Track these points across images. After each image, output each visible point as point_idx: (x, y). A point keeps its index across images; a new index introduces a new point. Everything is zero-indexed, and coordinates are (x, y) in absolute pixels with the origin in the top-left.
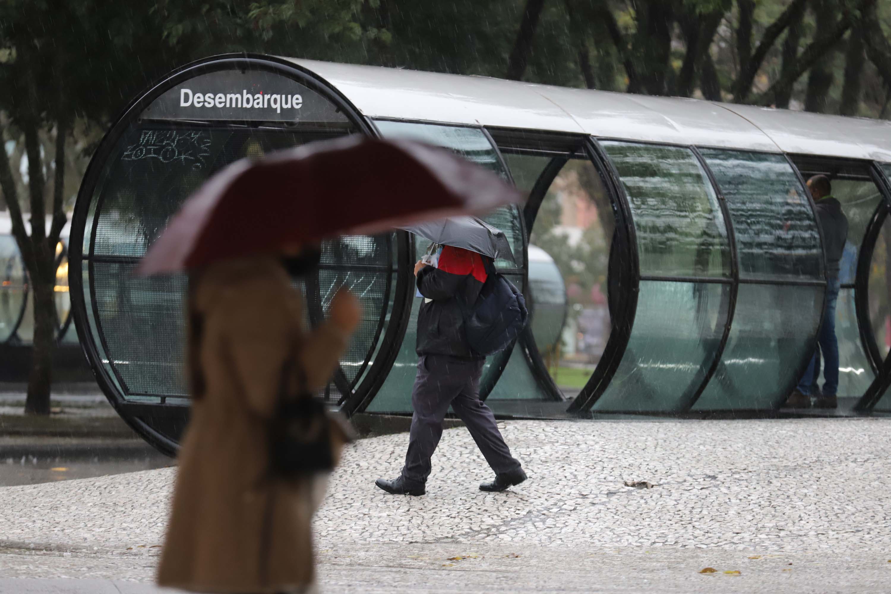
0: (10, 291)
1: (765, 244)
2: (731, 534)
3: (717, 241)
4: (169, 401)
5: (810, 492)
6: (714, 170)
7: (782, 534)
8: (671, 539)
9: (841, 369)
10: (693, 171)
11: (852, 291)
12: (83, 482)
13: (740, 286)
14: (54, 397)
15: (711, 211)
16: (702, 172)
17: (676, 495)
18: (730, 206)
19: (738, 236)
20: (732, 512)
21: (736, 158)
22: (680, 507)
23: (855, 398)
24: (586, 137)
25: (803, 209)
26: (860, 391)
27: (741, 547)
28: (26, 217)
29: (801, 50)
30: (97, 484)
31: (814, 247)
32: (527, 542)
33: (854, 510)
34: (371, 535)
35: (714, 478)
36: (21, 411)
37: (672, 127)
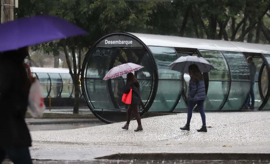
0: (70, 86)
1: (237, 72)
2: (230, 138)
3: (226, 72)
4: (104, 110)
5: (248, 128)
6: (225, 56)
7: (241, 138)
8: (216, 139)
9: (255, 100)
10: (221, 56)
11: (258, 83)
12: (85, 128)
13: (232, 82)
14: (80, 110)
15: (225, 65)
16: (223, 57)
17: (217, 129)
18: (229, 64)
19: (231, 71)
20: (230, 133)
21: (231, 53)
22: (218, 132)
23: (258, 107)
24: (196, 49)
25: (246, 64)
26: (259, 106)
27: (232, 141)
28: (72, 69)
29: (246, 29)
30: (88, 129)
31: (248, 73)
32: (184, 140)
33: (257, 132)
34: (149, 139)
35: (226, 125)
36: (72, 113)
37: (216, 46)
